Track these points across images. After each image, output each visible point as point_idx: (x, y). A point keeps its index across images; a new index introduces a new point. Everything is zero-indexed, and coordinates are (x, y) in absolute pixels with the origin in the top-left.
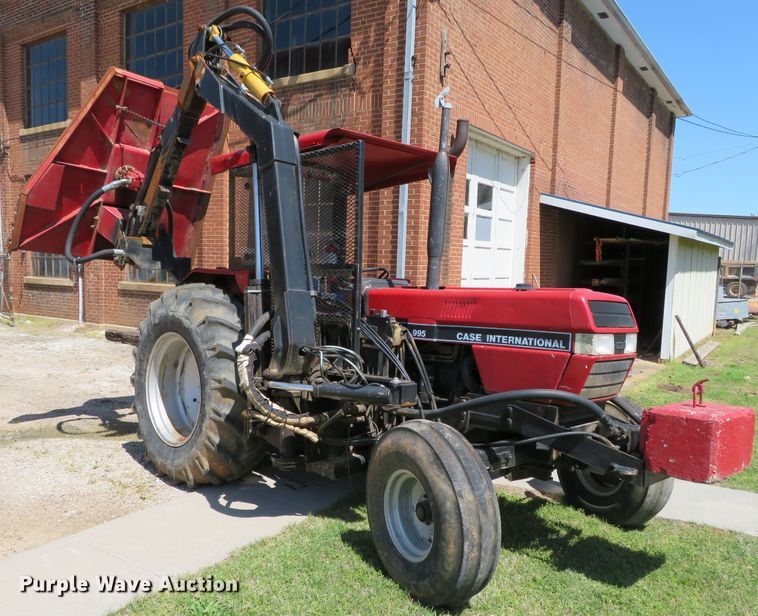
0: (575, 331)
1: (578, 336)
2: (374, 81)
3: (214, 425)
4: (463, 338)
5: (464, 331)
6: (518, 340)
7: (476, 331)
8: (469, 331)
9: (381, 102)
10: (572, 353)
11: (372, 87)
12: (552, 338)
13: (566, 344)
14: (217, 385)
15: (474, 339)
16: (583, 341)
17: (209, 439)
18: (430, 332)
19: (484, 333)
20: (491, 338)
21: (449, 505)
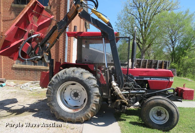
0: (170, 77)
1: (170, 78)
2: (56, 12)
3: (94, 105)
4: (145, 79)
5: (145, 77)
6: (158, 79)
7: (148, 77)
8: (147, 77)
9: (60, 18)
10: (169, 81)
11: (56, 14)
12: (165, 78)
13: (168, 79)
14: (96, 94)
15: (148, 79)
16: (171, 79)
17: (93, 109)
18: (137, 78)
19: (150, 78)
20: (152, 79)
21: (175, 111)
